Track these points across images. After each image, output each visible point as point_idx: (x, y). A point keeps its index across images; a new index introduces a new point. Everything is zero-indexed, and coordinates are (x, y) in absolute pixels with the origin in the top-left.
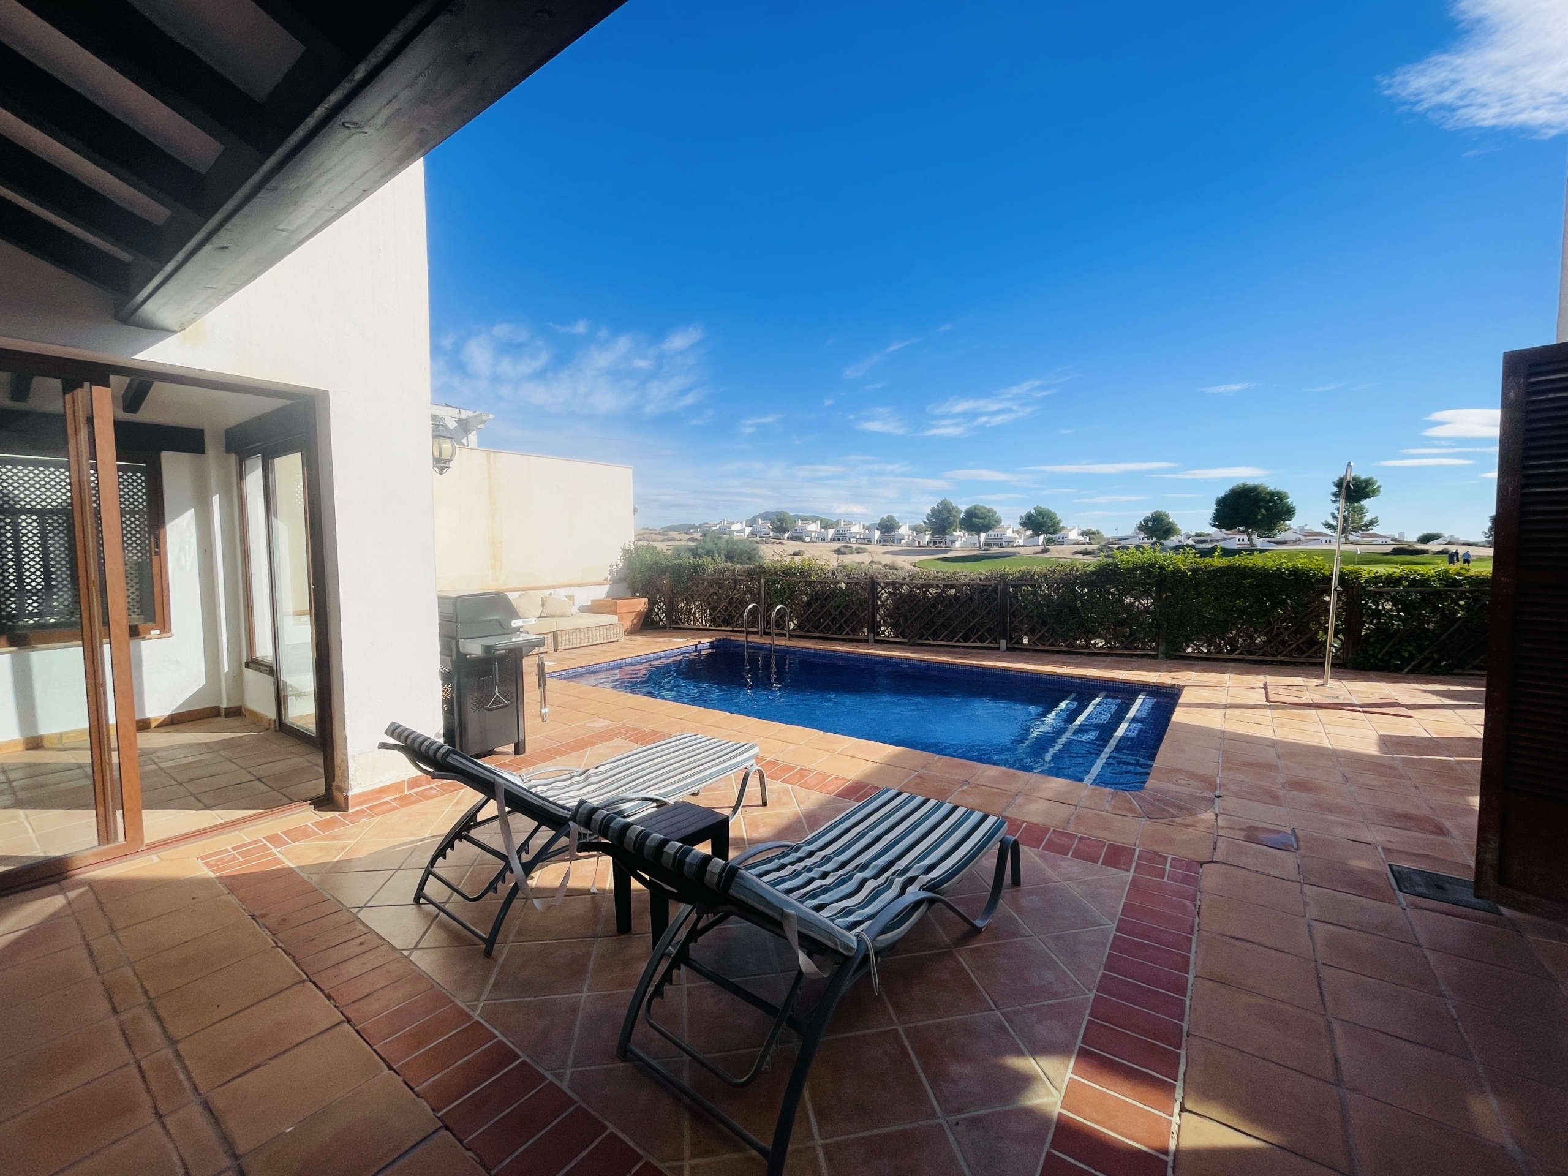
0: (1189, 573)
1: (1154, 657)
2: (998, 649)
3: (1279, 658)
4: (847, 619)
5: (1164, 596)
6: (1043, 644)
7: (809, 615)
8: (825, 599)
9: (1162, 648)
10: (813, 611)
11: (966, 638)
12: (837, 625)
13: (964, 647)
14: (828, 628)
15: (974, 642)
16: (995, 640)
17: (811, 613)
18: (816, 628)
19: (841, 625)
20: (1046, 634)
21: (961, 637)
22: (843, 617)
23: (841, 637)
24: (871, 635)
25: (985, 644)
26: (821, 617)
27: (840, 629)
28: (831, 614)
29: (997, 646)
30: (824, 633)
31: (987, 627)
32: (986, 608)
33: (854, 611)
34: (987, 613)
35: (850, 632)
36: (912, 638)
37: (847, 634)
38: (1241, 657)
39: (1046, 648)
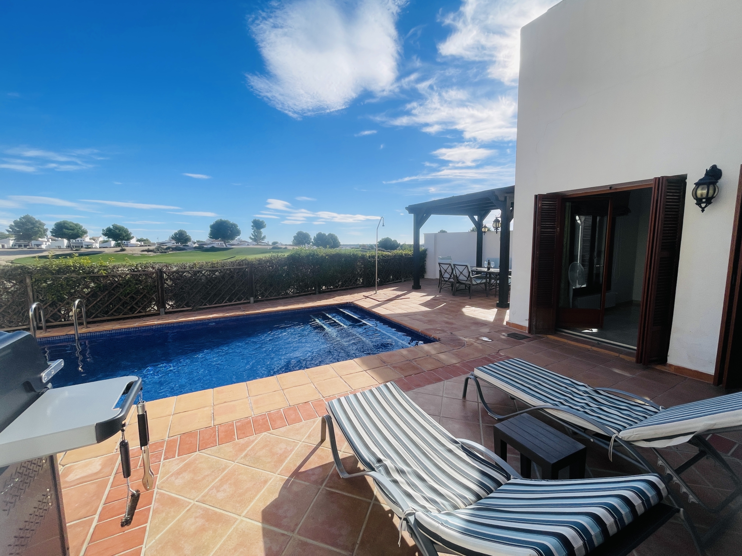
0: (327, 257)
1: (315, 294)
2: (249, 303)
3: (350, 287)
4: (138, 301)
5: (317, 267)
6: (271, 296)
7: (96, 304)
8: (113, 289)
9: (317, 290)
10: (100, 301)
11: (230, 300)
12: (129, 308)
13: (229, 305)
14: (118, 311)
15: (235, 301)
16: (247, 299)
17: (98, 302)
18: (106, 313)
19: (133, 307)
20: (272, 291)
21: (227, 300)
22: (133, 301)
23: (133, 315)
24: (162, 310)
25: (242, 302)
26: (111, 303)
27: (132, 310)
28: (120, 299)
29: (248, 301)
30: (115, 316)
31: (242, 292)
32: (241, 281)
33: (145, 295)
34: (242, 284)
35: (141, 311)
36: (194, 306)
37: (140, 312)
38: (340, 289)
39: (272, 298)
